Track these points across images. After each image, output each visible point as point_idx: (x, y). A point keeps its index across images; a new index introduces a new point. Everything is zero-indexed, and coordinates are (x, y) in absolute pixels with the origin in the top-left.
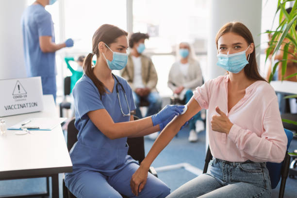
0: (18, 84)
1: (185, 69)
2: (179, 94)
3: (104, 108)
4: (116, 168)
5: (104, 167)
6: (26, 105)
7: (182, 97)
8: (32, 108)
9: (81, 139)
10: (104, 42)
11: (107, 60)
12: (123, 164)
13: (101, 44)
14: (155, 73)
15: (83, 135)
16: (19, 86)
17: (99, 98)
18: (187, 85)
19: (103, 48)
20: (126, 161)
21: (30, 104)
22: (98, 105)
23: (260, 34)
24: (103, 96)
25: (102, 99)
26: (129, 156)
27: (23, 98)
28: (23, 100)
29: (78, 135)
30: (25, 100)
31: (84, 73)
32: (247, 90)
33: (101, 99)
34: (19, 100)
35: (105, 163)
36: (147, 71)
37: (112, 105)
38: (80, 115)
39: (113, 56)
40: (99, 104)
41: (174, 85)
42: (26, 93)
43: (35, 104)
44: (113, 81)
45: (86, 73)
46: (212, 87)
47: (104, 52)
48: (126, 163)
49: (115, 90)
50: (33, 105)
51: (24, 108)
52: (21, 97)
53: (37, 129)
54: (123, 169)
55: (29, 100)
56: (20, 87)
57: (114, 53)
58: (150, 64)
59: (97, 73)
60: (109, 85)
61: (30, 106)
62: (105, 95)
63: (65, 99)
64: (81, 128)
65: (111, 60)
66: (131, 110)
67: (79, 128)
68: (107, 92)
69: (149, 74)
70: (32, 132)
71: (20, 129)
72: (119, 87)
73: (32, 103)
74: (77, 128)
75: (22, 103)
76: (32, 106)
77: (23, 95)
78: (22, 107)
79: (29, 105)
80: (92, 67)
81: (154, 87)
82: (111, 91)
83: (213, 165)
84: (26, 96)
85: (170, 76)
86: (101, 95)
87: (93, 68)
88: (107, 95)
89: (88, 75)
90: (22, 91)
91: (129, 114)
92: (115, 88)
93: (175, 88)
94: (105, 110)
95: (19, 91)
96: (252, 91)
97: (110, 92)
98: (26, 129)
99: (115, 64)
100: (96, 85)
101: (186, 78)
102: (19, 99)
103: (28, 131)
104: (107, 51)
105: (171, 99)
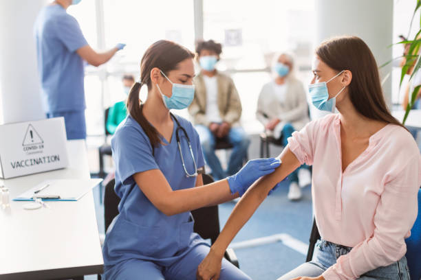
0: (31, 129)
1: (281, 92)
2: (272, 129)
3: (157, 167)
4: (176, 254)
5: (157, 254)
6: (43, 160)
7: (277, 135)
8: (52, 163)
9: (123, 212)
10: (160, 68)
11: (163, 96)
12: (187, 248)
13: (154, 71)
14: (237, 100)
15: (127, 205)
16: (31, 132)
17: (150, 153)
18: (285, 117)
19: (157, 77)
20: (191, 242)
21: (48, 157)
22: (149, 163)
23: (391, 45)
24: (156, 149)
25: (155, 153)
26: (196, 234)
27: (38, 150)
28: (38, 152)
29: (119, 206)
30: (41, 152)
31: (128, 114)
32: (372, 140)
33: (153, 154)
34: (33, 153)
35: (160, 247)
36: (225, 98)
37: (169, 162)
38: (122, 177)
39: (173, 91)
40: (151, 161)
41: (266, 116)
42: (43, 142)
43: (56, 158)
44: (171, 124)
45: (131, 113)
46: (317, 132)
47: (158, 83)
48: (191, 246)
49: (174, 139)
50: (53, 159)
51: (41, 164)
52: (35, 148)
53: (57, 199)
54: (186, 254)
55: (48, 152)
56: (34, 133)
57: (174, 85)
58: (231, 87)
59: (148, 114)
60: (166, 131)
61: (49, 162)
62: (159, 147)
63: (106, 140)
64: (124, 195)
65: (169, 96)
66: (198, 167)
67: (122, 195)
68: (162, 143)
69: (229, 102)
70: (48, 204)
71: (32, 200)
72: (181, 134)
73: (52, 156)
74: (119, 195)
75: (36, 157)
76: (52, 161)
77: (38, 146)
78: (37, 163)
79: (47, 160)
80: (140, 103)
81: (237, 120)
82: (168, 141)
83: (321, 249)
84: (43, 146)
85: (260, 103)
86: (153, 147)
87: (142, 106)
88: (163, 147)
89: (134, 118)
90: (36, 140)
91: (196, 174)
92: (174, 136)
93: (266, 122)
94: (159, 171)
95: (31, 139)
96: (379, 140)
97: (167, 143)
98: (40, 200)
99: (175, 102)
100: (146, 133)
101: (282, 105)
102: (32, 151)
103: (42, 202)
104: (164, 81)
105: (261, 138)
